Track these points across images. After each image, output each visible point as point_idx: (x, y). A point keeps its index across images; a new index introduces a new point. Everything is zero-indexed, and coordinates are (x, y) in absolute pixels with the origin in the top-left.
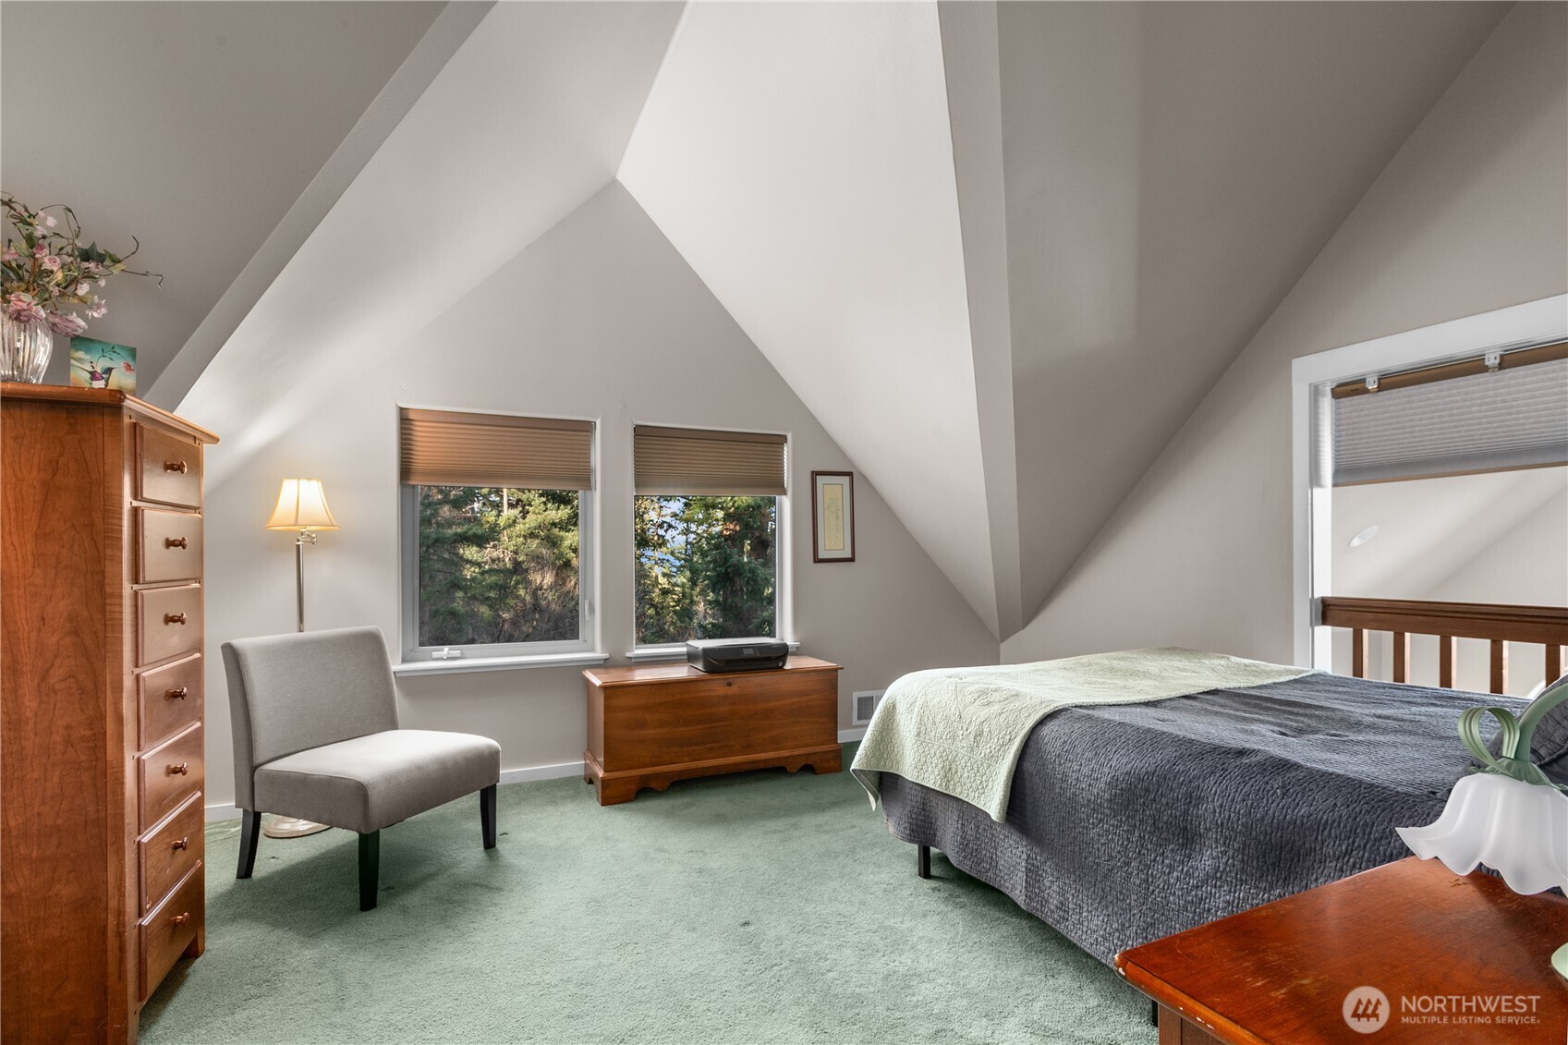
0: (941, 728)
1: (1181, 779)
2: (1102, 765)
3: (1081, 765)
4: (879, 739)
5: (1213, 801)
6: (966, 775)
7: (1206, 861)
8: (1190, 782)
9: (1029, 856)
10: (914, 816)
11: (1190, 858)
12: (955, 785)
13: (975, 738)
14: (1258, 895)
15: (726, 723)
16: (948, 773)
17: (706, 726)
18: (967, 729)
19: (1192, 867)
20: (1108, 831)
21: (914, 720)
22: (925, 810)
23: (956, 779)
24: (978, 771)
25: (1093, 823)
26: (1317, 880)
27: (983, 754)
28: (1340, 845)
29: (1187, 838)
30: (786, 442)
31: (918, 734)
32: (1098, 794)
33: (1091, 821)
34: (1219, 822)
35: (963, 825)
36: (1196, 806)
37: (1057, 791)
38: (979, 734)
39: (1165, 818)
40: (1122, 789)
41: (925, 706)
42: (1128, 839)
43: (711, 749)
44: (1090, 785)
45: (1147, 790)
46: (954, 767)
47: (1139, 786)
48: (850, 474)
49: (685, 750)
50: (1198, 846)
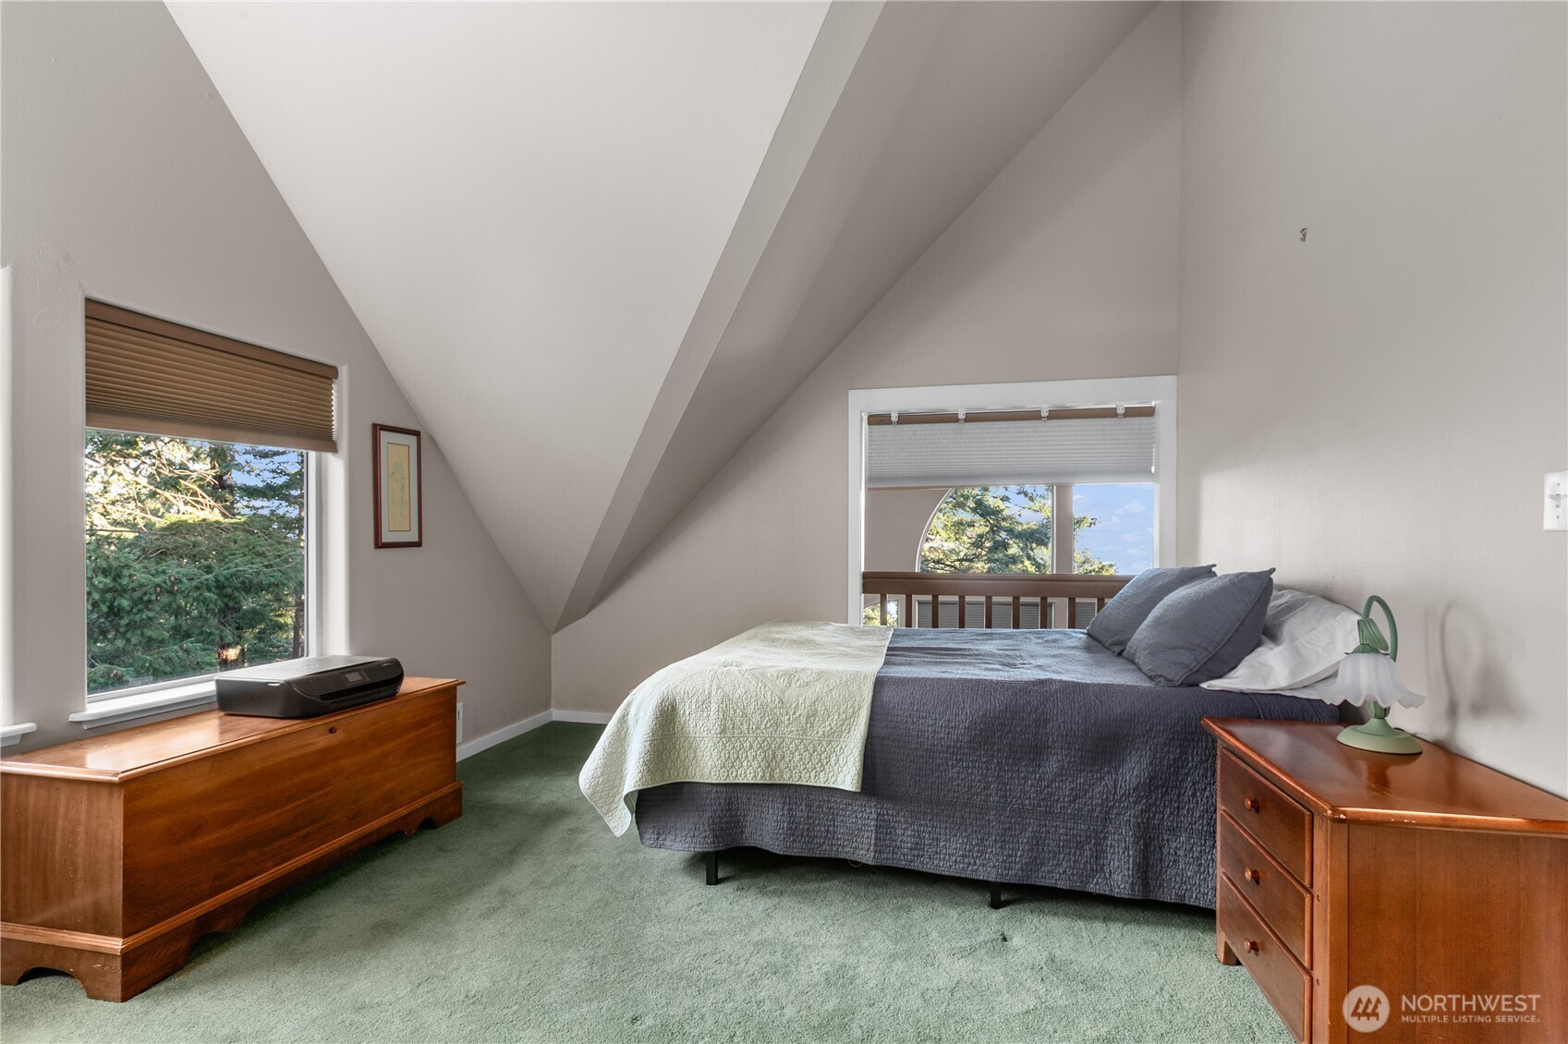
0: (755, 720)
1: (1029, 709)
2: (957, 714)
3: (936, 718)
4: (660, 748)
5: (1057, 719)
6: (797, 758)
7: (1052, 765)
8: (1036, 710)
9: (878, 814)
10: (717, 820)
11: (1039, 766)
12: (781, 771)
13: (807, 720)
14: (1093, 776)
15: (326, 790)
16: (771, 761)
17: (299, 802)
18: (794, 713)
19: (1043, 772)
20: (968, 767)
21: (713, 717)
22: (730, 810)
23: (782, 765)
24: (814, 751)
25: (953, 765)
26: (1130, 753)
27: (821, 733)
28: (1146, 726)
29: (1037, 751)
30: (336, 376)
31: (723, 731)
32: (958, 739)
33: (950, 763)
34: (1064, 734)
35: (789, 810)
36: (1045, 726)
37: (913, 746)
38: (812, 715)
39: (1020, 743)
40: (981, 729)
41: (726, 699)
42: (987, 768)
43: (305, 837)
44: (948, 734)
45: (1003, 725)
46: (779, 754)
47: (996, 723)
48: (417, 434)
49: (267, 849)
50: (1045, 756)
